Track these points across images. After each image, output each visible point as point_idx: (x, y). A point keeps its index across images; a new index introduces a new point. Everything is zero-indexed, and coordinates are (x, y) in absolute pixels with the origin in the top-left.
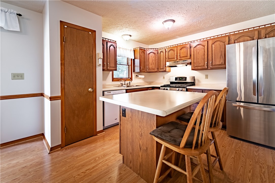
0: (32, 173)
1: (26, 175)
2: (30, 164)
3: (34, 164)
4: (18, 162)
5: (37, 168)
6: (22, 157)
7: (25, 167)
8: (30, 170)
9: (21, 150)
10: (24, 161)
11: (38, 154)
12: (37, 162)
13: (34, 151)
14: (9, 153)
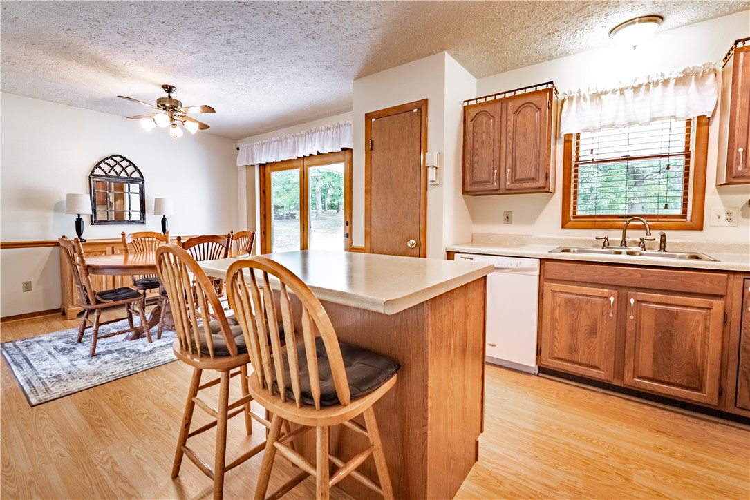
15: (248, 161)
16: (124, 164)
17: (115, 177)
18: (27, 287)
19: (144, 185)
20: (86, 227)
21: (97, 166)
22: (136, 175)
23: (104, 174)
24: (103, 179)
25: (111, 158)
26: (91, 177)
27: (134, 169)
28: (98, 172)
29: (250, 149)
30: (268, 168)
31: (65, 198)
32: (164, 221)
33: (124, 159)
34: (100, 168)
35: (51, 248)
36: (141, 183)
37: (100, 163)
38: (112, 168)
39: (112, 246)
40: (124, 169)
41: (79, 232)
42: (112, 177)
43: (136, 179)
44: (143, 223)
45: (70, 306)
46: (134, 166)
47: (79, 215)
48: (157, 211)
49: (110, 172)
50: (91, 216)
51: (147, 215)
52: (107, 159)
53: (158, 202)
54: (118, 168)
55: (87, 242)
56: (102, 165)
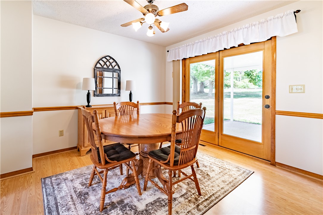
0: (287, 212)
1: (279, 207)
2: (292, 202)
3: (297, 205)
4: (282, 190)
5: (296, 212)
6: (289, 188)
7: (285, 200)
8: (287, 207)
9: (293, 181)
10: (288, 194)
11: (309, 200)
12: (301, 207)
13: (307, 192)
14: (280, 176)
15: (175, 57)
16: (111, 61)
17: (106, 68)
18: (61, 133)
19: (120, 73)
20: (92, 98)
21: (98, 62)
22: (116, 67)
23: (101, 67)
24: (100, 70)
25: (105, 57)
26: (95, 68)
27: (115, 64)
28: (99, 65)
29: (177, 50)
30: (187, 61)
31: (82, 81)
32: (131, 95)
33: (111, 58)
34: (100, 63)
35: (74, 110)
36: (119, 72)
37: (99, 60)
38: (105, 63)
39: (105, 109)
40: (111, 64)
41: (88, 101)
42: (105, 68)
43: (117, 69)
44: (119, 96)
45: (83, 148)
46: (116, 62)
47: (89, 91)
48: (127, 89)
49: (104, 65)
50: (94, 91)
51: (121, 91)
52: (103, 58)
53: (128, 83)
54: (108, 63)
55: (92, 107)
56: (101, 62)
